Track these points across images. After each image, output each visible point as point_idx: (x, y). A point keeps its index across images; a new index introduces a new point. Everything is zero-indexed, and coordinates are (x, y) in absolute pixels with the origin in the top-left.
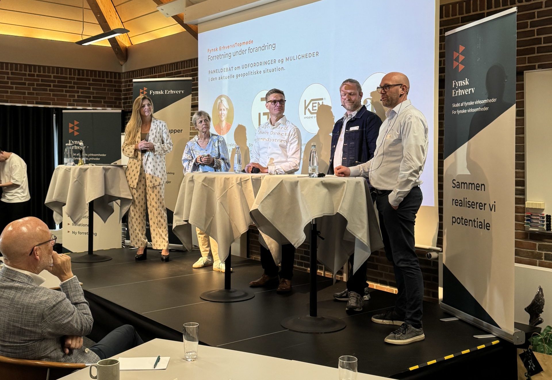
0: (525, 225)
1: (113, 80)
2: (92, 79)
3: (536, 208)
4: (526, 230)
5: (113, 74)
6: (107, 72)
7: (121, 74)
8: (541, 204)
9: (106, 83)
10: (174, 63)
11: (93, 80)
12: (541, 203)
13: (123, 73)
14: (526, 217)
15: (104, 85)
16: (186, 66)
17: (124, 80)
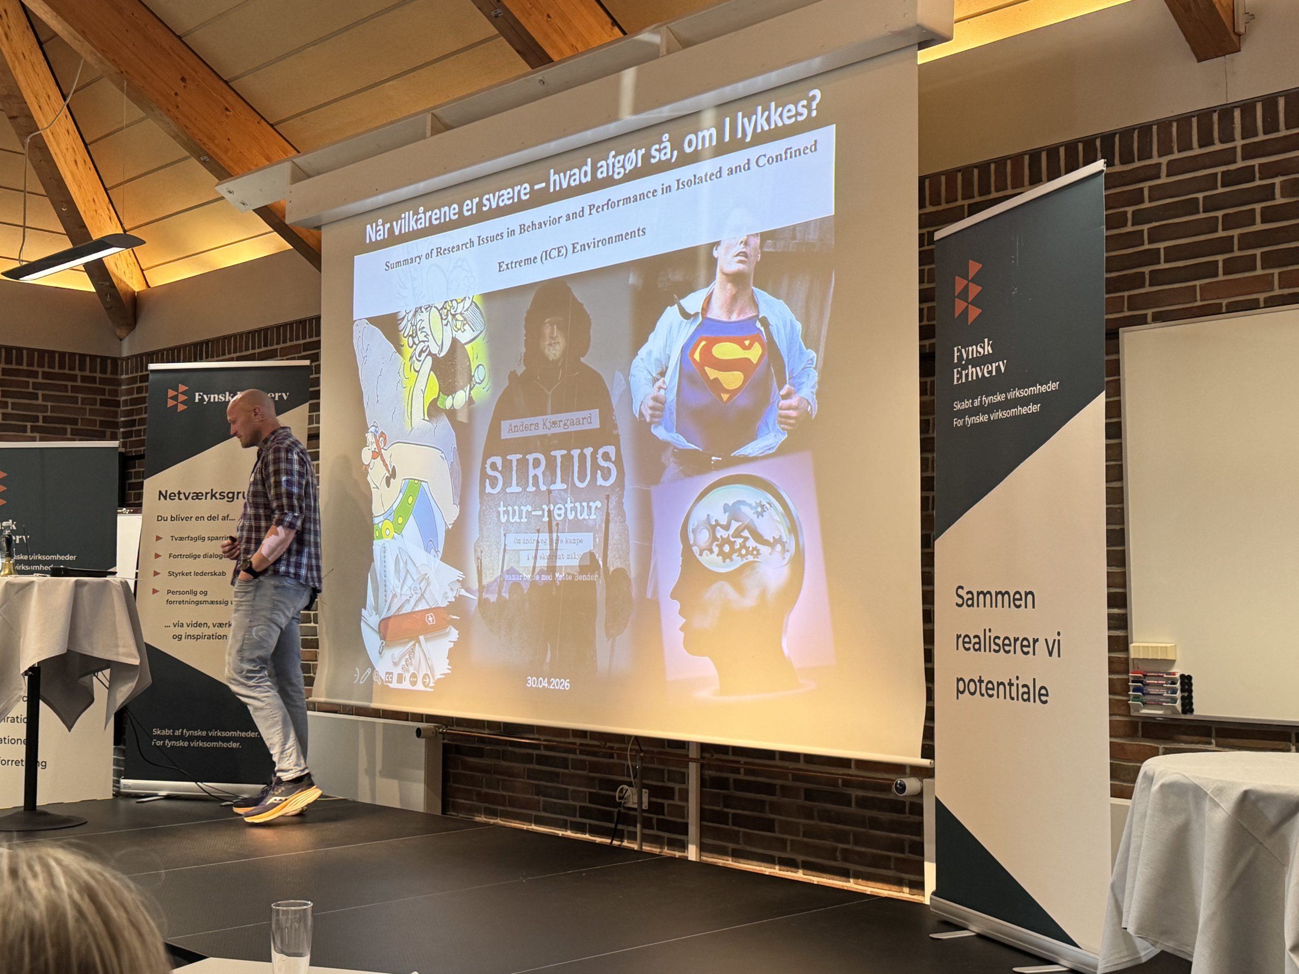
0: (1130, 702)
1: (98, 375)
2: (44, 373)
3: (1155, 657)
4: (1133, 713)
5: (98, 360)
6: (83, 357)
7: (119, 362)
8: (1166, 647)
9: (79, 383)
10: (259, 331)
11: (46, 375)
12: (1168, 645)
13: (123, 359)
14: (1133, 682)
15: (75, 389)
16: (288, 337)
17: (127, 376)
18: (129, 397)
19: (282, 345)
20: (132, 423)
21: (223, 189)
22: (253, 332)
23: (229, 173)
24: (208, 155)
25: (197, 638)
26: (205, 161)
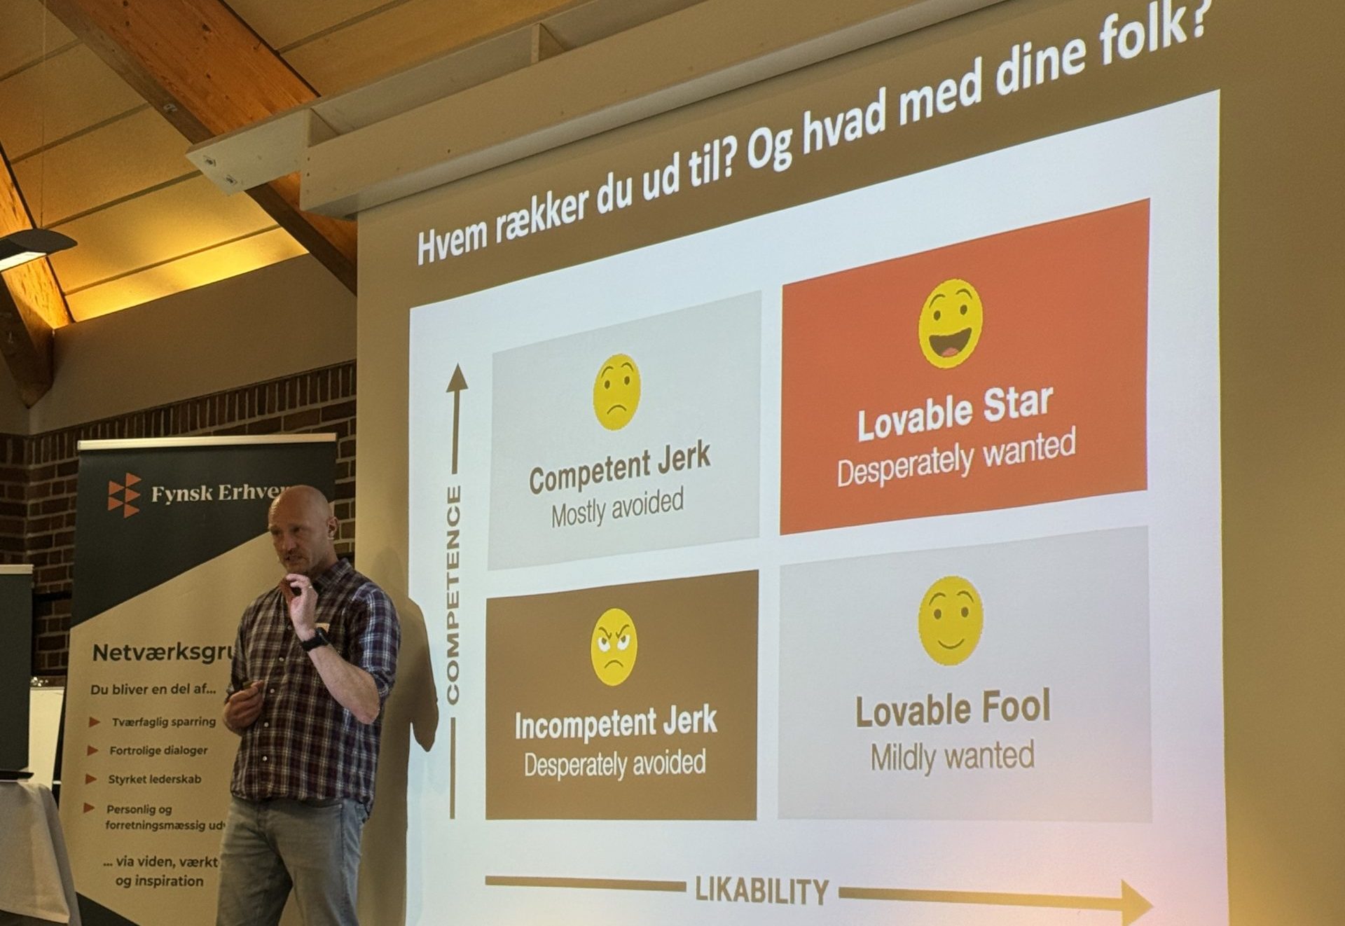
7: (26, 443)
10: (249, 390)
13: (32, 438)
16: (298, 398)
17: (38, 466)
18: (41, 500)
19: (288, 412)
20: (46, 541)
21: (197, 157)
22: (241, 392)
23: (209, 132)
24: (176, 102)
25: (155, 883)
26: (170, 112)
